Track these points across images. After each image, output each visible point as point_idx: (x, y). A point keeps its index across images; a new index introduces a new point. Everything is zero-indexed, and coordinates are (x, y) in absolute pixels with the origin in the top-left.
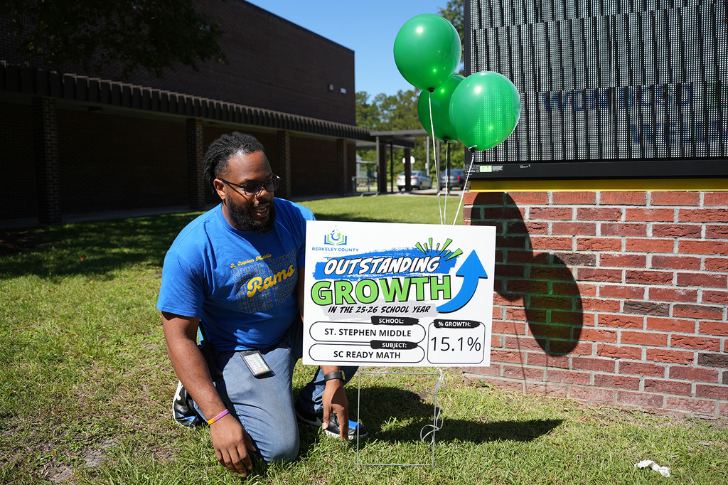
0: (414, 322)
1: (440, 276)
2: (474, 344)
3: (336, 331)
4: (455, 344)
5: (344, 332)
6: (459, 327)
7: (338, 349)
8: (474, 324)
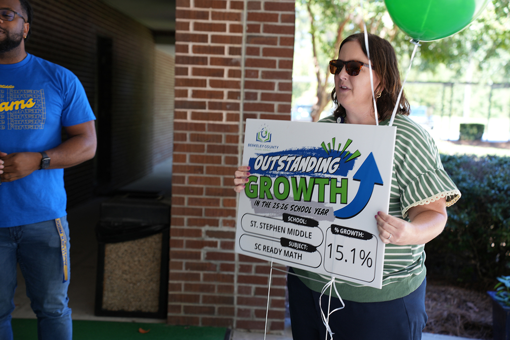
1: (339, 178)
2: (366, 259)
3: (258, 224)
5: (263, 225)
6: (352, 236)
7: (259, 241)
8: (367, 236)
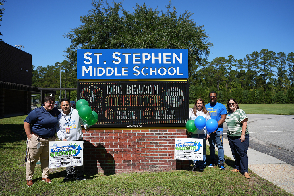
0: (69, 158)
1: (74, 150)
2: (80, 162)
3: (55, 161)
4: (76, 162)
6: (77, 159)
7: (55, 164)
8: (80, 158)
